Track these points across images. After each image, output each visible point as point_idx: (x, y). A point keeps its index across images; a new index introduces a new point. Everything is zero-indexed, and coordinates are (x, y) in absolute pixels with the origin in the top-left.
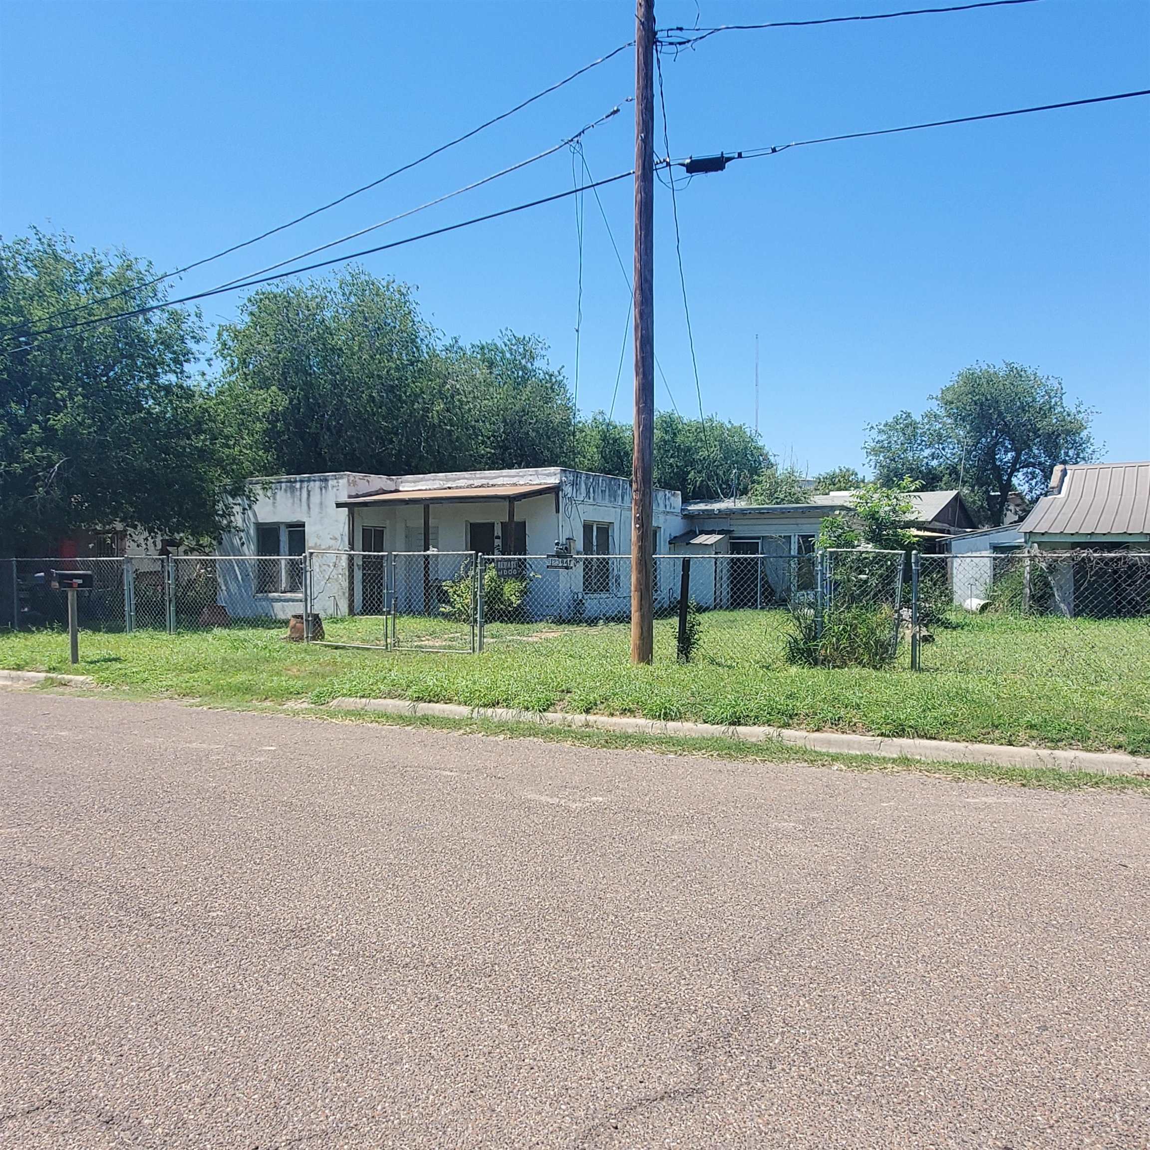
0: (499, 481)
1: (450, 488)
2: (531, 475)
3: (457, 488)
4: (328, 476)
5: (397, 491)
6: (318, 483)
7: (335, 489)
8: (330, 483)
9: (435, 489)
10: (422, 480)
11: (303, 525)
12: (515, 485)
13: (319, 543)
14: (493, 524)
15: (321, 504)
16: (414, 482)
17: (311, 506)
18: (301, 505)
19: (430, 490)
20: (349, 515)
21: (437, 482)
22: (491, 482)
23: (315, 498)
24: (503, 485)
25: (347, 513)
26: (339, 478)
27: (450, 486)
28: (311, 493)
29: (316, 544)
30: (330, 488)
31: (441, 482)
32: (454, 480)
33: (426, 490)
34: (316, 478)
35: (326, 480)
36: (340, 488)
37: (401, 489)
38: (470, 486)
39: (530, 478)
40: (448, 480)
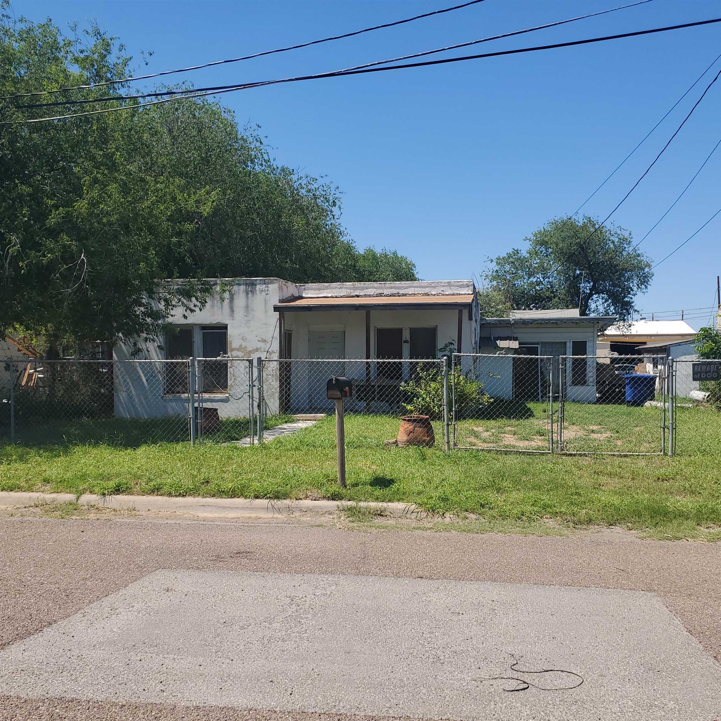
0: (410, 291)
1: (358, 296)
2: (443, 286)
3: (365, 296)
4: (256, 280)
5: (301, 298)
6: (242, 288)
7: (264, 293)
8: (258, 287)
9: (341, 297)
10: (327, 288)
11: (225, 327)
12: (427, 294)
13: (244, 344)
14: (400, 331)
15: (247, 307)
16: (319, 289)
17: (235, 309)
18: (222, 307)
19: (336, 297)
20: (280, 319)
21: (344, 290)
22: (401, 292)
23: (240, 301)
24: (415, 294)
25: (278, 317)
26: (269, 283)
27: (358, 294)
28: (235, 297)
29: (241, 346)
30: (258, 292)
31: (348, 291)
32: (363, 289)
33: (332, 297)
34: (242, 282)
35: (253, 284)
36: (270, 292)
37: (304, 295)
38: (380, 295)
39: (442, 289)
40: (355, 289)
